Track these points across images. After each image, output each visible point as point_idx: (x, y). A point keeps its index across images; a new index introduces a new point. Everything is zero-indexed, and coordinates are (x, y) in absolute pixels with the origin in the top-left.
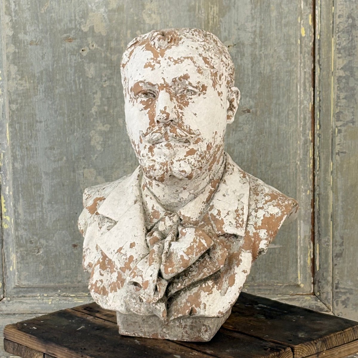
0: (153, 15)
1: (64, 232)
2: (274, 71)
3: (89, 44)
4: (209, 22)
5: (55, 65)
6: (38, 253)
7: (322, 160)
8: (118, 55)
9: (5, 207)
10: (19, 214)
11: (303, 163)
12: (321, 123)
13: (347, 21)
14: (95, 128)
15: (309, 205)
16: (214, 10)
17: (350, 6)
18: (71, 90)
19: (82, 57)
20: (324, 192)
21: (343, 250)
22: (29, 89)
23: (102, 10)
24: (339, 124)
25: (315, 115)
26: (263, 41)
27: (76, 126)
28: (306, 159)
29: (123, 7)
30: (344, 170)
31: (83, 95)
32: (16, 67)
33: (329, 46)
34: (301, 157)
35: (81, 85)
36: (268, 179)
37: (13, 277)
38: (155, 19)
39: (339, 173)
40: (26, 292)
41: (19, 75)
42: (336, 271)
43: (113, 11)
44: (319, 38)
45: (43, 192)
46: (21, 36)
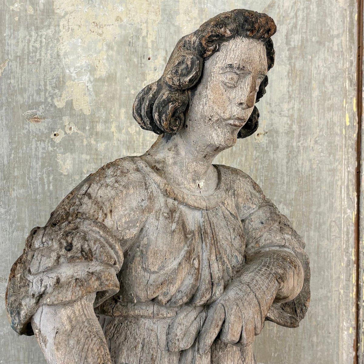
2: (315, 169)
3: (65, 126)
8: (106, 142)
11: (346, 291)
15: (351, 347)
19: (53, 144)
23: (86, 78)
25: (361, 227)
26: (302, 129)
28: (349, 286)
29: (116, 75)
35: (51, 185)
43: (100, 80)
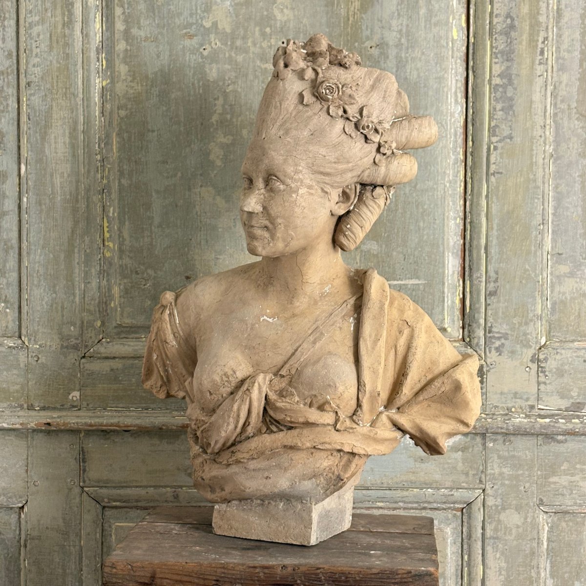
0: (285, 10)
1: (175, 261)
2: (422, 77)
3: (212, 42)
4: (348, 19)
5: (172, 66)
6: (144, 285)
7: (475, 182)
8: (244, 55)
9: (108, 232)
10: (124, 240)
11: (453, 185)
12: (474, 139)
13: (504, 22)
14: (215, 140)
15: (458, 235)
16: (355, 6)
17: (509, 5)
18: (189, 95)
20: (477, 220)
21: (498, 287)
22: (141, 93)
23: (228, 3)
24: (494, 139)
25: (468, 129)
26: (410, 42)
27: (193, 137)
28: (456, 182)
30: (500, 193)
31: (203, 101)
32: (127, 66)
34: (451, 178)
35: (201, 89)
36: (413, 203)
37: (114, 314)
38: (287, 15)
39: (494, 197)
40: (129, 332)
41: (130, 76)
42: (489, 312)
43: (240, 4)
44: (473, 41)
45: (153, 213)
46: (134, 31)
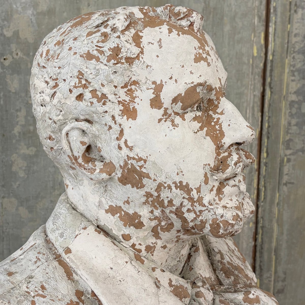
3: (13, 52)
7: (268, 190)
12: (269, 151)
14: (17, 151)
15: (251, 238)
19: (3, 67)
20: (269, 225)
21: (285, 285)
23: (30, 12)
24: (288, 152)
25: (263, 142)
29: (55, 10)
30: (291, 201)
31: (4, 113)
33: (283, 67)
39: (286, 205)
43: (42, 13)
44: (271, 58)
